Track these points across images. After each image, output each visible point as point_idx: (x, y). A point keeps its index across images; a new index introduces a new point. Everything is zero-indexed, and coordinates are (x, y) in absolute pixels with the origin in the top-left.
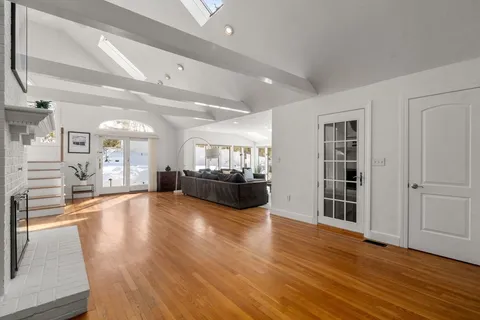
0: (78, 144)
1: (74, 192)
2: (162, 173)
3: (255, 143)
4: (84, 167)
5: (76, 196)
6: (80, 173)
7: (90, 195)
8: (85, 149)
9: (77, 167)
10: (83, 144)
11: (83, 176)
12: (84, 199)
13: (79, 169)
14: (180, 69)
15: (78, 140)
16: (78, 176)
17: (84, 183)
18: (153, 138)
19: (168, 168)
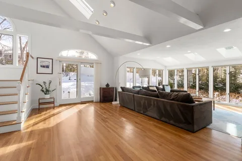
0: (44, 67)
1: (40, 104)
2: (103, 89)
3: (166, 67)
4: (47, 85)
5: (41, 106)
6: (44, 90)
7: (52, 105)
8: (49, 70)
9: (42, 84)
10: (48, 67)
11: (47, 92)
12: (47, 109)
13: (43, 86)
14: (112, 5)
15: (44, 64)
16: (43, 91)
17: (48, 96)
18: (98, 63)
19: (108, 85)
